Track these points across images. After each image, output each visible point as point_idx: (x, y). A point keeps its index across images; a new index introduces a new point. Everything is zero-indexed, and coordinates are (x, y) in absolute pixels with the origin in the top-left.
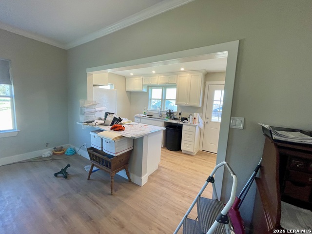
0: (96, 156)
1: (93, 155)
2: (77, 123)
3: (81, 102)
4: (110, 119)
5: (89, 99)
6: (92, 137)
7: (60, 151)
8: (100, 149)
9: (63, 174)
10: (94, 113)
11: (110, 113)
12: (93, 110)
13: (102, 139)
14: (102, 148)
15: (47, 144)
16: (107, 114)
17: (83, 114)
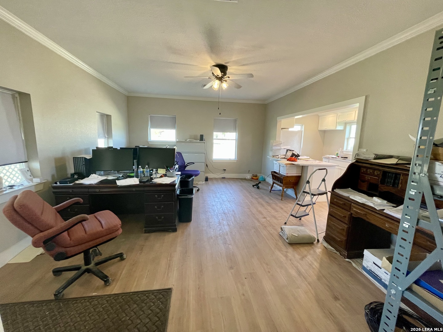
0: (276, 176)
1: (274, 175)
2: (268, 157)
3: (271, 141)
4: (289, 154)
5: (277, 139)
6: (275, 164)
7: (255, 177)
8: (278, 172)
9: (257, 186)
10: (279, 150)
11: (290, 150)
12: (279, 148)
13: (280, 165)
14: (279, 171)
15: (249, 171)
16: (287, 150)
17: (272, 150)
